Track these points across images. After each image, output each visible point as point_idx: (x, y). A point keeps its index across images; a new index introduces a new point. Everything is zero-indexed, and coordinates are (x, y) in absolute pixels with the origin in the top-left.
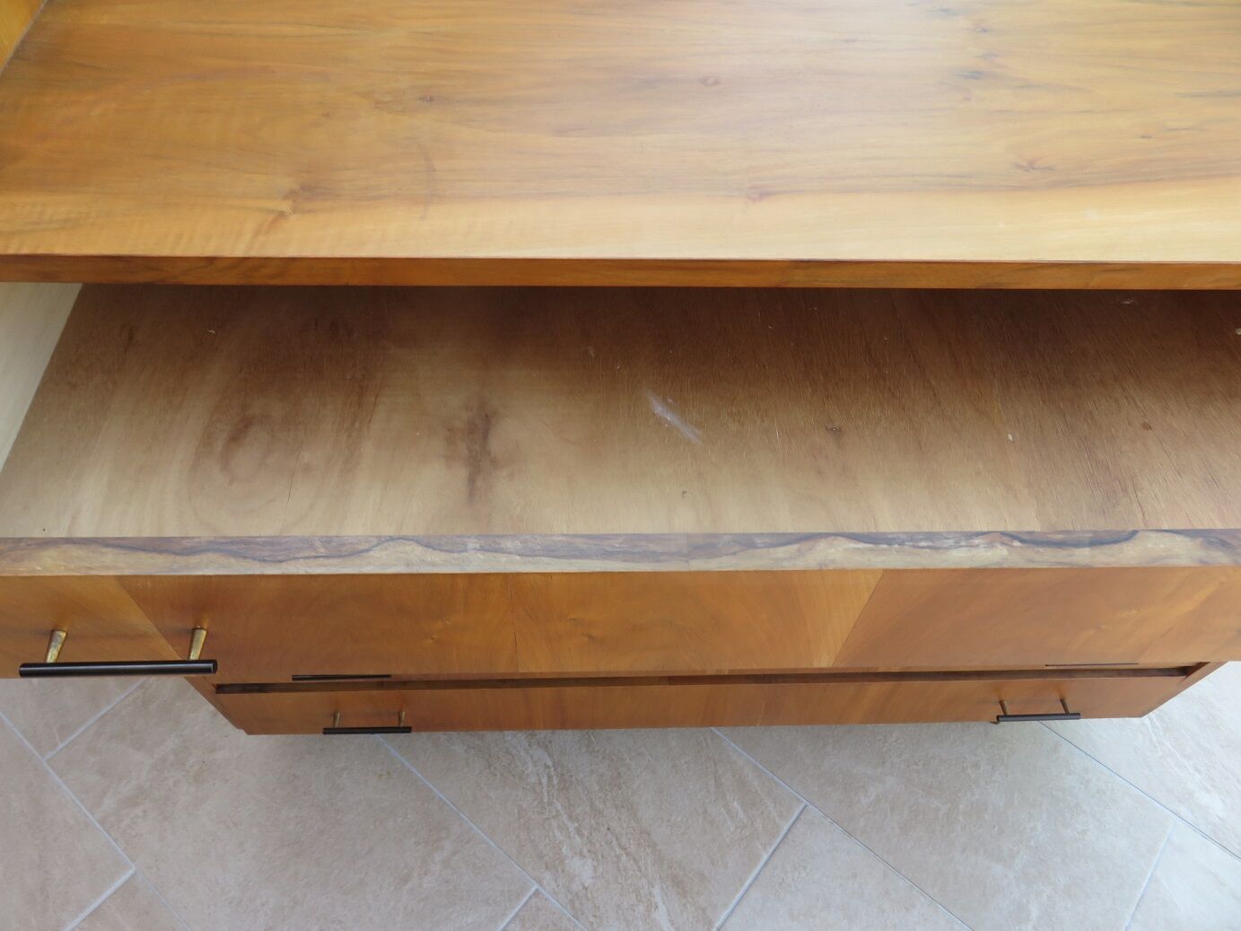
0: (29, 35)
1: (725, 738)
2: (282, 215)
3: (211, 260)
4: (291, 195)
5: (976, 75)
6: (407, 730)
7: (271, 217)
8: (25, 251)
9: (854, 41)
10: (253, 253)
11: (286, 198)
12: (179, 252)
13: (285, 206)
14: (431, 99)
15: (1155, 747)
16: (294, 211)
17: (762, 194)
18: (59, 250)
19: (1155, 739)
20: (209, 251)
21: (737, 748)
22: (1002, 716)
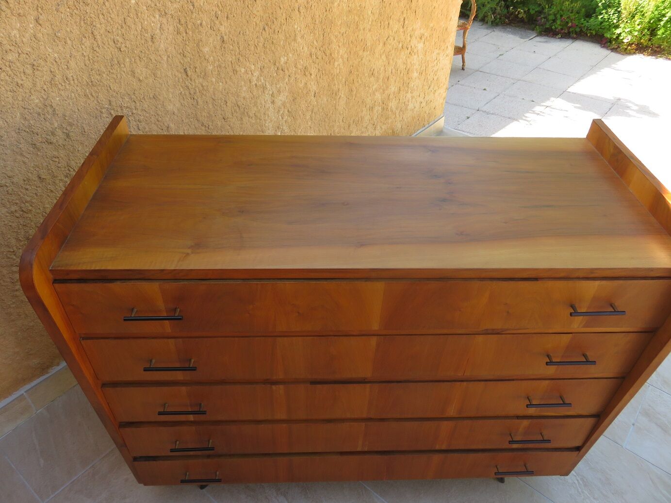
0: (97, 190)
1: (371, 490)
2: (188, 254)
3: (162, 270)
4: (191, 247)
5: (444, 200)
6: (219, 481)
7: (185, 255)
8: (97, 268)
9: (400, 188)
10: (177, 268)
11: (189, 248)
12: (151, 268)
13: (189, 251)
14: (243, 212)
15: (580, 494)
16: (192, 253)
17: (362, 245)
18: (110, 268)
19: (580, 490)
20: (162, 267)
21: (378, 496)
22: (497, 473)
